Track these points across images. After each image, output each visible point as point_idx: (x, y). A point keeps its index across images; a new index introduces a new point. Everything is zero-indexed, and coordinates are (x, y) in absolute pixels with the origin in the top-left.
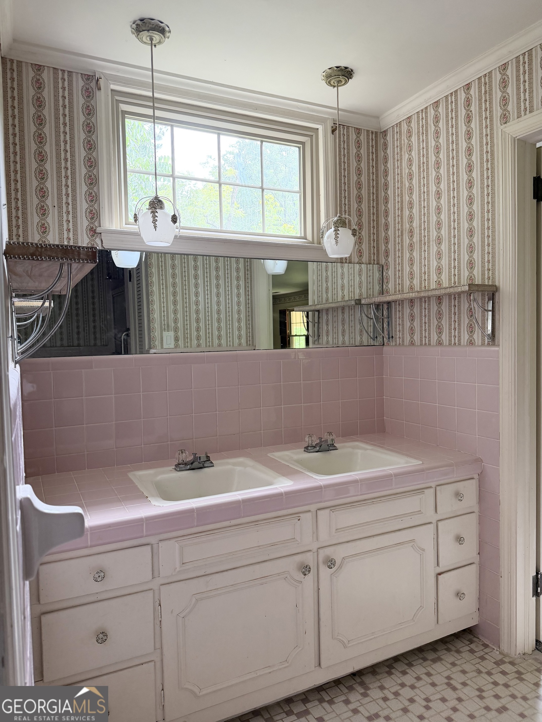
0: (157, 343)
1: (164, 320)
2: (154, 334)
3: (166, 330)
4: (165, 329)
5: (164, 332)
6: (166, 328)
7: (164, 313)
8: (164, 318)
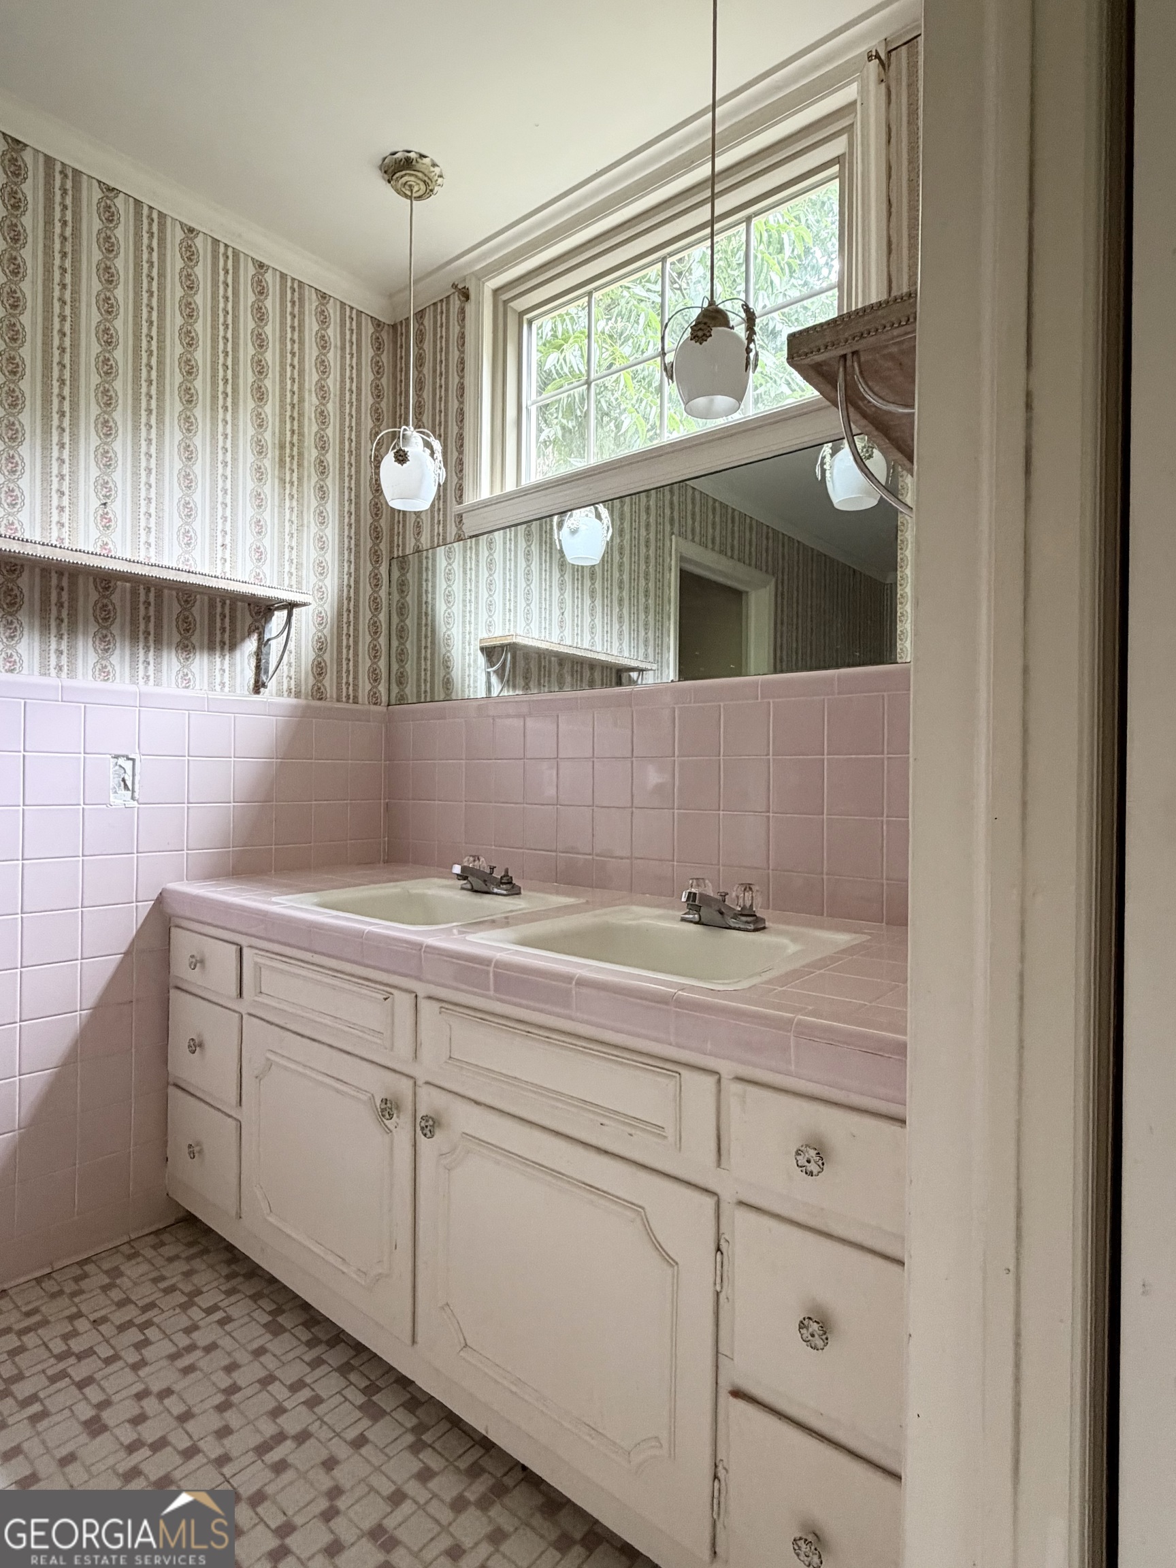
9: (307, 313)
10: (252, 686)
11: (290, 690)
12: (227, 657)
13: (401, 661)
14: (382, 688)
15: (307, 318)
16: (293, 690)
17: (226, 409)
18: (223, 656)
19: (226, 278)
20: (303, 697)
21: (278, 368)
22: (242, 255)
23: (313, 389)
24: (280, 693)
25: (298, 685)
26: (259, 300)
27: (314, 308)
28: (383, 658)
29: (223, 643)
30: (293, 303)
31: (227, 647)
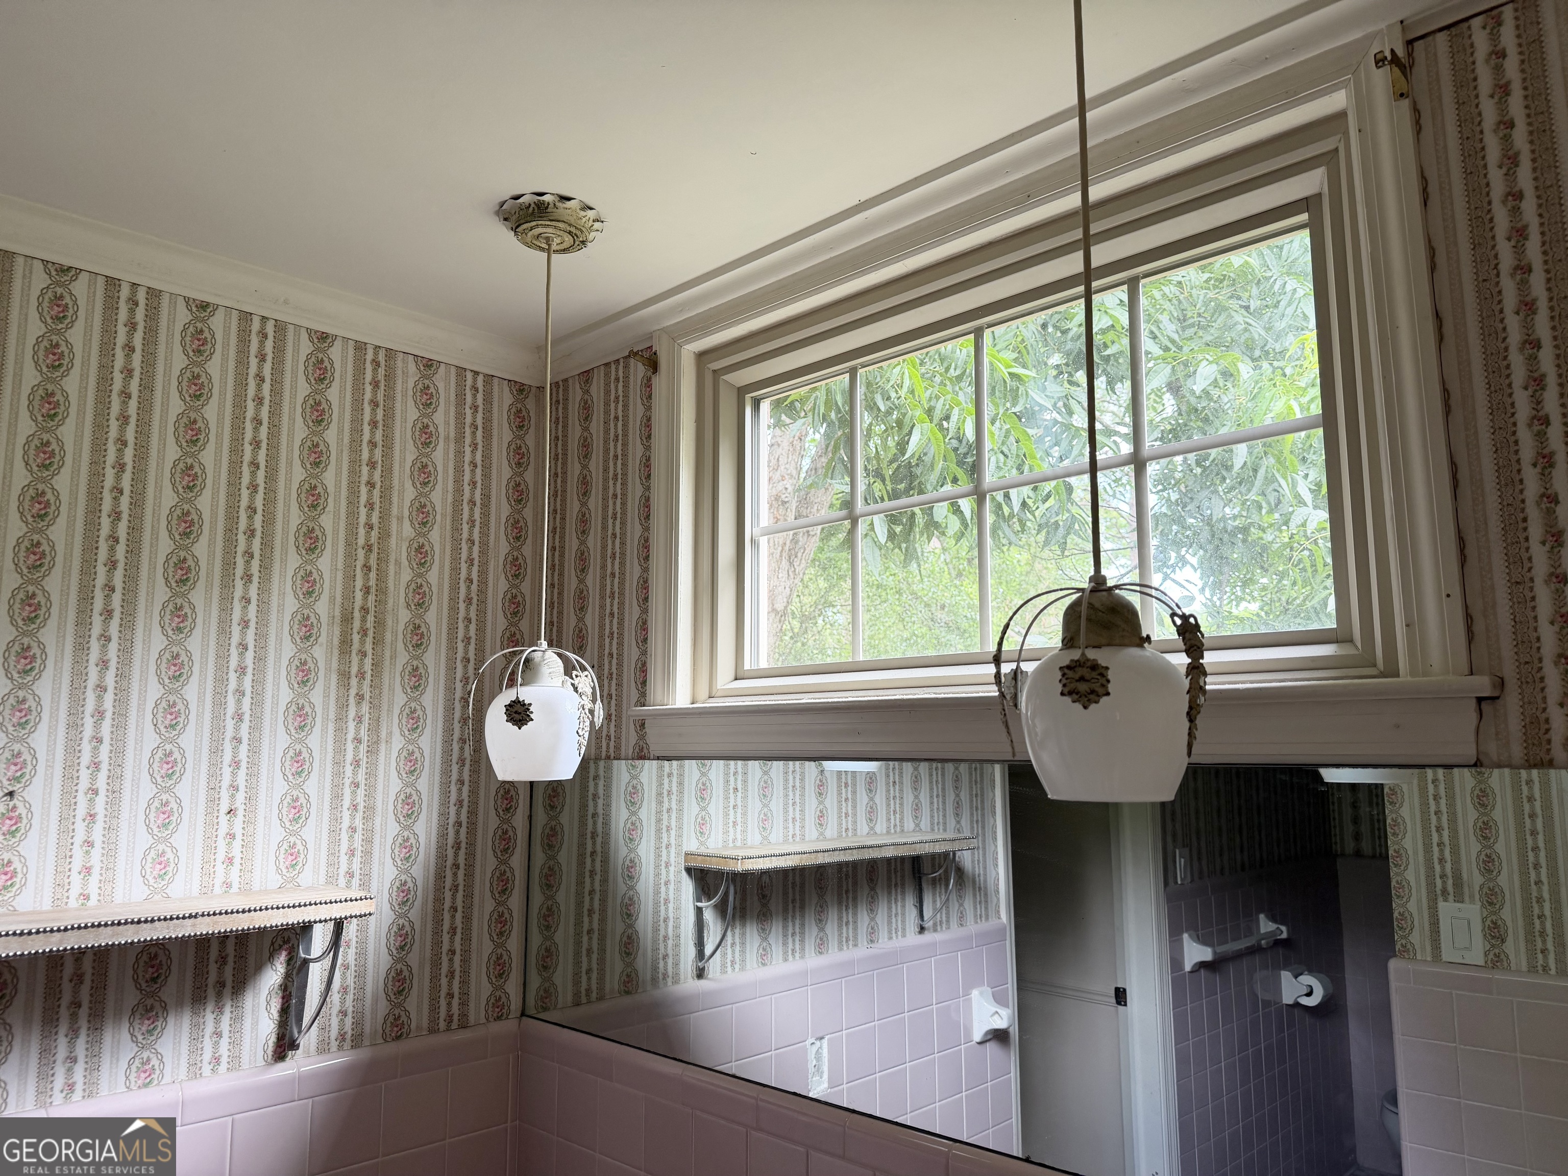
0: (1415, 938)
1: (1442, 860)
2: (1404, 905)
3: (1451, 898)
4: (1444, 892)
5: (1441, 904)
6: (1450, 888)
7: (1440, 836)
8: (1441, 851)
9: (399, 397)
10: (270, 1052)
11: (342, 1037)
12: (228, 1009)
13: (547, 928)
14: (512, 987)
15: (398, 405)
16: (348, 1036)
17: (248, 578)
18: (220, 1009)
19: (260, 367)
20: (367, 1042)
21: (344, 493)
22: (291, 328)
23: (406, 513)
24: (323, 1048)
25: (358, 1023)
26: (316, 392)
27: (411, 385)
28: (514, 933)
29: (221, 984)
30: (376, 384)
31: (228, 990)
